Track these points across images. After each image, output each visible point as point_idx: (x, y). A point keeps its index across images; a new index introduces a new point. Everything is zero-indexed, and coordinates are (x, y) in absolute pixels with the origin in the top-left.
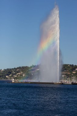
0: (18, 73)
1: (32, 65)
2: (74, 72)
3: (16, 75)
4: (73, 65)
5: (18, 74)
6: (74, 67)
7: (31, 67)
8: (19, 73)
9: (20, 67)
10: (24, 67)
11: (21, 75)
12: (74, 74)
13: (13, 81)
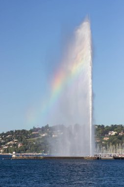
0: (9, 141)
1: (32, 128)
2: (106, 139)
3: (6, 146)
4: (103, 126)
5: (9, 143)
6: (106, 129)
7: (31, 131)
8: (11, 142)
9: (12, 132)
10: (19, 131)
11: (15, 145)
12: (105, 141)
13: (14, 156)
